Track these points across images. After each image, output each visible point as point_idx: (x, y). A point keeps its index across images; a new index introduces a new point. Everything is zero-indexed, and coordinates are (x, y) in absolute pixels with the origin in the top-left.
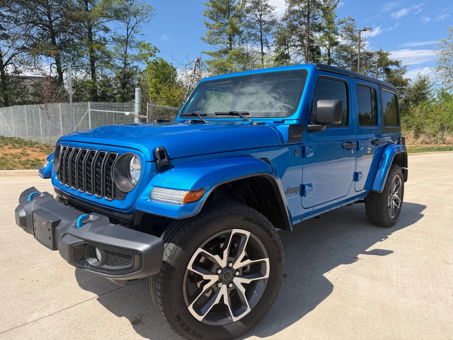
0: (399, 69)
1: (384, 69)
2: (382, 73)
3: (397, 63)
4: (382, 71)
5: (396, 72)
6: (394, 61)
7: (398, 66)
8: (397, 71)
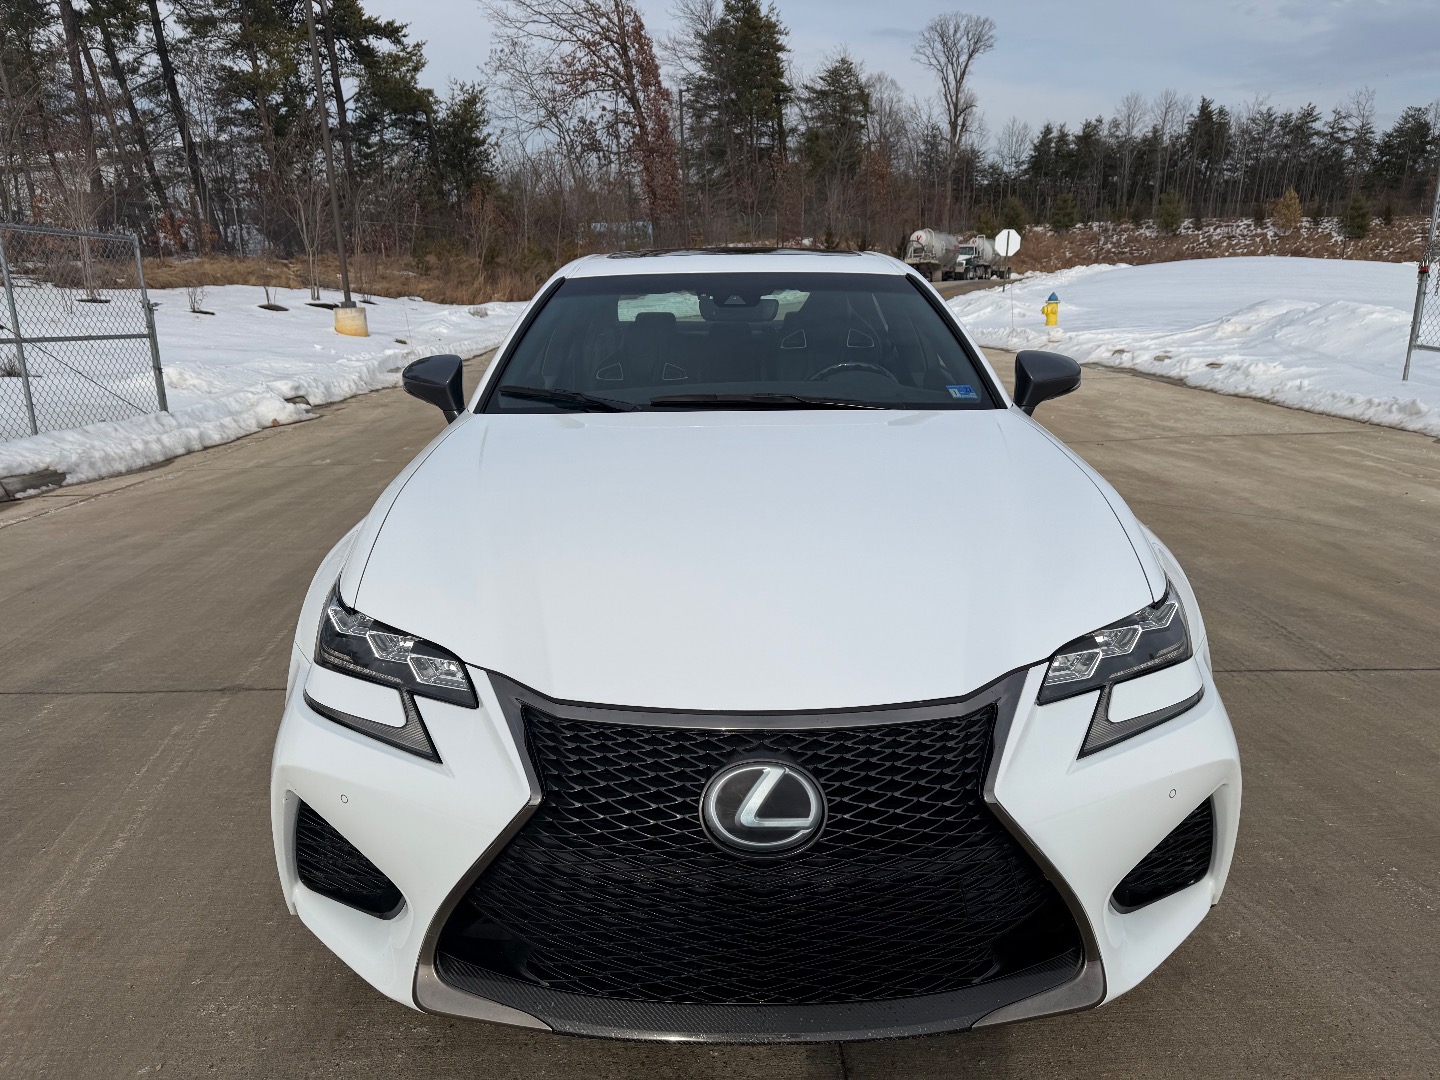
0: (401, 54)
1: (351, 47)
2: (346, 60)
3: (391, 32)
4: (347, 54)
5: (395, 63)
6: (382, 21)
7: (397, 41)
8: (396, 61)
